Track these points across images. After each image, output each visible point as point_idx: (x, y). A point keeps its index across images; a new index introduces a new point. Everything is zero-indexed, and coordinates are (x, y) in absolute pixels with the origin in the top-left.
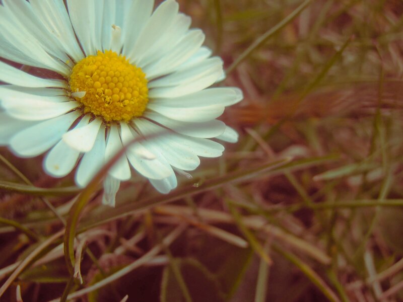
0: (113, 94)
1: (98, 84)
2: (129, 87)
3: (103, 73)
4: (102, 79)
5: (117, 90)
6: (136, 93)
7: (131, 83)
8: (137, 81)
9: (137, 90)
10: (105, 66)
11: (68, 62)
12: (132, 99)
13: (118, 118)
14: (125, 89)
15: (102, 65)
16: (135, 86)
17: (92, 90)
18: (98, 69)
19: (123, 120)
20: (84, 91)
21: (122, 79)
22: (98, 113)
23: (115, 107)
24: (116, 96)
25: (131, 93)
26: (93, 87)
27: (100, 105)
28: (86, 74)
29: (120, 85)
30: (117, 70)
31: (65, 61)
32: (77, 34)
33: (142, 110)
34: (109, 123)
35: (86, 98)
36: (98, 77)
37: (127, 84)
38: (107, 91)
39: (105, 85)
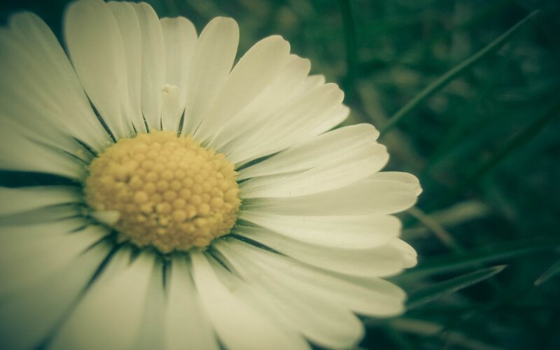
0: (173, 209)
1: (141, 196)
2: (204, 192)
3: (151, 175)
4: (150, 186)
5: (181, 202)
6: (218, 201)
7: (208, 186)
8: (218, 179)
9: (219, 196)
10: (153, 160)
11: (80, 153)
12: (212, 213)
13: (187, 247)
14: (197, 199)
15: (147, 159)
16: (216, 189)
17: (131, 208)
18: (140, 166)
19: (195, 249)
20: (114, 209)
21: (189, 182)
22: (146, 243)
23: (179, 230)
24: (180, 214)
25: (209, 203)
26: (131, 201)
27: (148, 230)
28: (117, 180)
29: (187, 193)
30: (179, 168)
31: (73, 153)
32: (93, 102)
33: (232, 223)
34: (169, 255)
35: (120, 222)
36: (140, 182)
37: (199, 189)
38: (161, 207)
39: (157, 197)
